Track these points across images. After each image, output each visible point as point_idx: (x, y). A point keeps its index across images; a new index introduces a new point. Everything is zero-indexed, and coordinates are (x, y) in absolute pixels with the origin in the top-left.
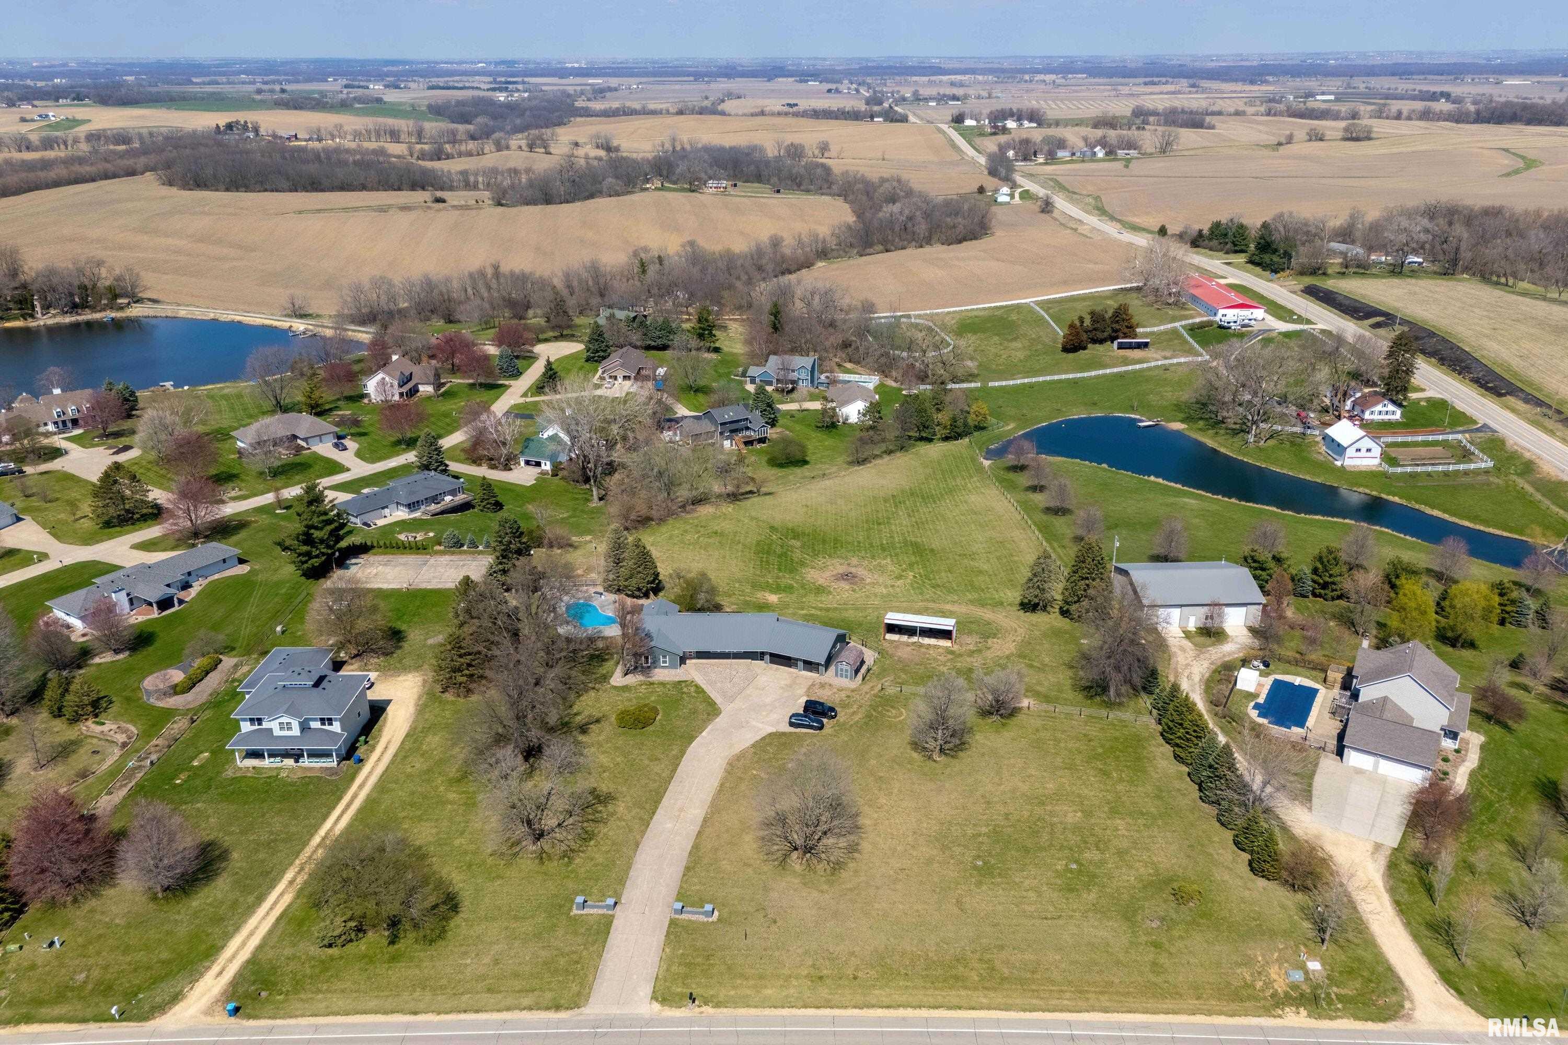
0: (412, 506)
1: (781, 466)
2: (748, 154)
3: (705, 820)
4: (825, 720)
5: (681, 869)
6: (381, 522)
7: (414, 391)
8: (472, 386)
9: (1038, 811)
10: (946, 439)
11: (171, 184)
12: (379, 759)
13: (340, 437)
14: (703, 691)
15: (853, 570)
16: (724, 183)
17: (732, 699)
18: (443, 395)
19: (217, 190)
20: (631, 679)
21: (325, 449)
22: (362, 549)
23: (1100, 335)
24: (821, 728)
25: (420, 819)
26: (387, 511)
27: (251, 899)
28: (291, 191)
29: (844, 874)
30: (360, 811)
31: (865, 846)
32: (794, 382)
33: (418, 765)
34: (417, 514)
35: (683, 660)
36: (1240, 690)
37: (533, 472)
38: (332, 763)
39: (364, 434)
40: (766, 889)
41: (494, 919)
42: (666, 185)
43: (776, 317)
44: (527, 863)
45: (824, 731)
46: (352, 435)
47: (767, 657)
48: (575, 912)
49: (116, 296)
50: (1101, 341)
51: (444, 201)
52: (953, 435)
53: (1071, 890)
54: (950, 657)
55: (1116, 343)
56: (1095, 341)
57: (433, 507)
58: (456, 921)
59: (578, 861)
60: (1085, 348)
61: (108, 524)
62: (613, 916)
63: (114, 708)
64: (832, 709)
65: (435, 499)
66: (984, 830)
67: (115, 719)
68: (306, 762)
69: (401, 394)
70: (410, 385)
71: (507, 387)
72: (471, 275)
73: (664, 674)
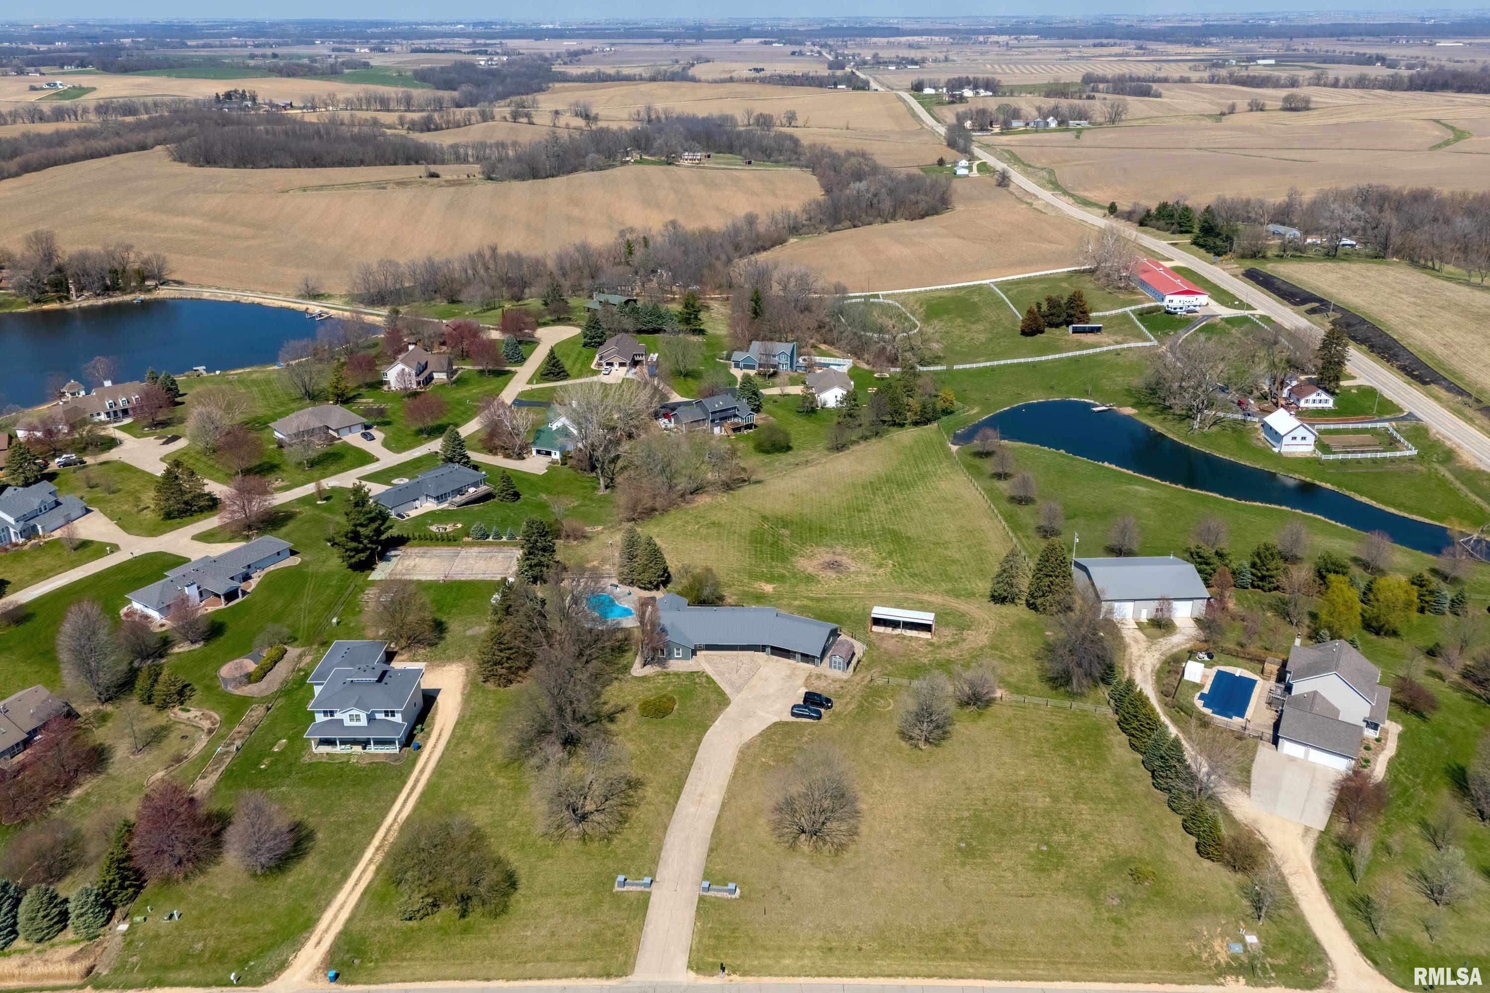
0: (440, 499)
1: (768, 452)
2: (720, 126)
3: (723, 805)
4: (822, 710)
5: (706, 850)
6: (413, 513)
7: (430, 379)
8: (481, 372)
9: (1013, 796)
10: (916, 424)
11: (181, 159)
12: (435, 746)
13: (367, 427)
14: (714, 682)
15: (838, 558)
16: (699, 155)
17: (739, 690)
18: (455, 382)
19: (226, 167)
20: (649, 670)
21: (354, 439)
22: (399, 541)
23: (1056, 320)
24: (819, 718)
25: (476, 803)
26: (417, 503)
27: (338, 876)
28: (294, 167)
29: (846, 856)
30: (423, 794)
31: (864, 829)
32: (774, 366)
33: (469, 753)
34: (444, 506)
35: (694, 653)
36: (1188, 681)
37: (544, 461)
38: (395, 750)
39: (388, 423)
40: (780, 869)
41: (547, 895)
42: (644, 157)
43: (756, 303)
44: (572, 844)
45: (823, 721)
46: (378, 424)
47: (768, 650)
48: (617, 889)
49: (144, 279)
50: (1057, 326)
51: (437, 176)
52: (922, 421)
53: (1043, 870)
54: (930, 648)
55: (1071, 327)
56: (1051, 325)
57: (459, 499)
58: (517, 896)
59: (615, 842)
60: (1042, 332)
61: (168, 516)
62: (650, 893)
63: (197, 696)
64: (828, 700)
65: (460, 491)
66: (966, 814)
67: (199, 706)
68: (372, 749)
69: (419, 383)
70: (426, 374)
71: (515, 373)
72: (471, 258)
73: (678, 665)
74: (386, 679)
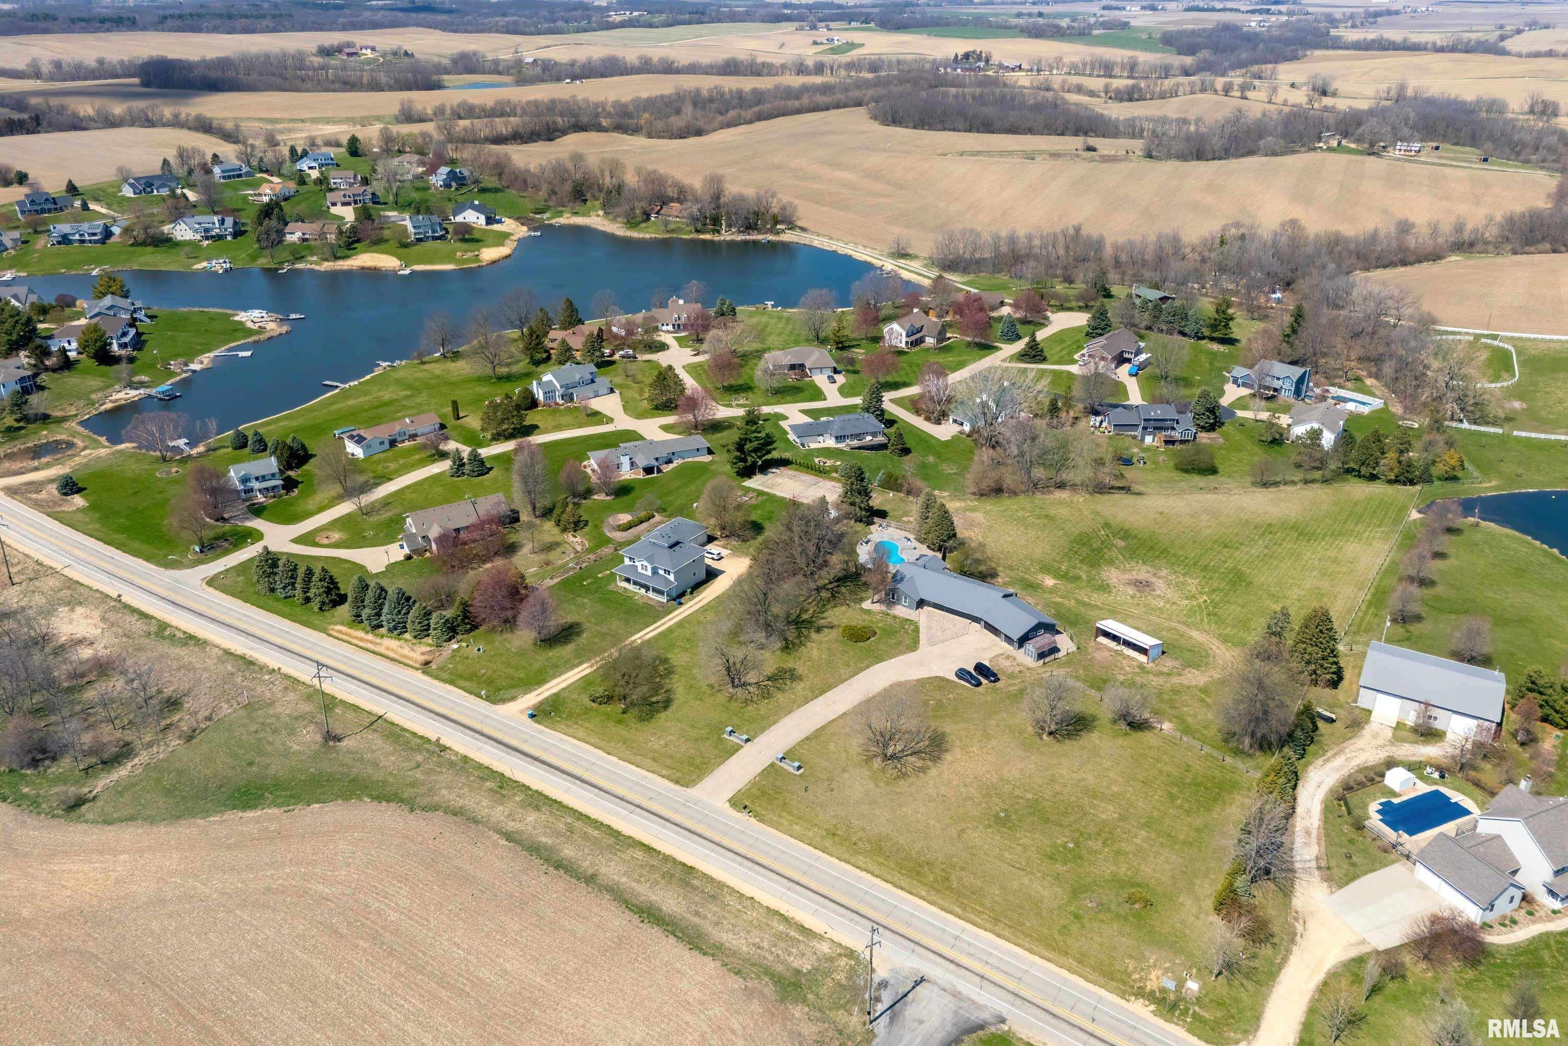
0: (839, 438)
1: (1186, 471)
3: (844, 714)
4: (984, 681)
5: (803, 737)
6: (813, 446)
7: (921, 341)
8: (969, 344)
9: (1085, 800)
11: (875, 118)
12: (691, 607)
13: (836, 371)
14: (918, 632)
15: (1154, 580)
16: (1416, 146)
17: (932, 643)
18: (940, 349)
19: (907, 127)
20: (877, 607)
21: (820, 380)
22: (784, 463)
24: (979, 684)
25: (686, 650)
26: (821, 438)
27: (576, 662)
28: (965, 131)
29: (902, 782)
30: (660, 634)
31: (933, 772)
32: (1275, 390)
34: (841, 446)
35: (921, 603)
37: (956, 429)
38: (664, 599)
39: (855, 372)
40: (844, 770)
41: (681, 722)
42: (1344, 142)
43: (1296, 319)
44: (721, 698)
45: (980, 689)
46: (848, 371)
47: (984, 624)
48: (726, 735)
49: (776, 222)
51: (1094, 150)
53: (1051, 858)
57: (855, 443)
58: (663, 715)
59: (750, 708)
61: (657, 408)
62: (743, 747)
63: (587, 529)
64: (995, 675)
65: (858, 436)
66: (1030, 796)
67: (583, 537)
68: (651, 594)
69: (907, 343)
70: (918, 336)
71: (997, 349)
72: (1055, 235)
73: (902, 611)
74: (676, 548)
